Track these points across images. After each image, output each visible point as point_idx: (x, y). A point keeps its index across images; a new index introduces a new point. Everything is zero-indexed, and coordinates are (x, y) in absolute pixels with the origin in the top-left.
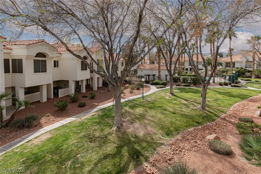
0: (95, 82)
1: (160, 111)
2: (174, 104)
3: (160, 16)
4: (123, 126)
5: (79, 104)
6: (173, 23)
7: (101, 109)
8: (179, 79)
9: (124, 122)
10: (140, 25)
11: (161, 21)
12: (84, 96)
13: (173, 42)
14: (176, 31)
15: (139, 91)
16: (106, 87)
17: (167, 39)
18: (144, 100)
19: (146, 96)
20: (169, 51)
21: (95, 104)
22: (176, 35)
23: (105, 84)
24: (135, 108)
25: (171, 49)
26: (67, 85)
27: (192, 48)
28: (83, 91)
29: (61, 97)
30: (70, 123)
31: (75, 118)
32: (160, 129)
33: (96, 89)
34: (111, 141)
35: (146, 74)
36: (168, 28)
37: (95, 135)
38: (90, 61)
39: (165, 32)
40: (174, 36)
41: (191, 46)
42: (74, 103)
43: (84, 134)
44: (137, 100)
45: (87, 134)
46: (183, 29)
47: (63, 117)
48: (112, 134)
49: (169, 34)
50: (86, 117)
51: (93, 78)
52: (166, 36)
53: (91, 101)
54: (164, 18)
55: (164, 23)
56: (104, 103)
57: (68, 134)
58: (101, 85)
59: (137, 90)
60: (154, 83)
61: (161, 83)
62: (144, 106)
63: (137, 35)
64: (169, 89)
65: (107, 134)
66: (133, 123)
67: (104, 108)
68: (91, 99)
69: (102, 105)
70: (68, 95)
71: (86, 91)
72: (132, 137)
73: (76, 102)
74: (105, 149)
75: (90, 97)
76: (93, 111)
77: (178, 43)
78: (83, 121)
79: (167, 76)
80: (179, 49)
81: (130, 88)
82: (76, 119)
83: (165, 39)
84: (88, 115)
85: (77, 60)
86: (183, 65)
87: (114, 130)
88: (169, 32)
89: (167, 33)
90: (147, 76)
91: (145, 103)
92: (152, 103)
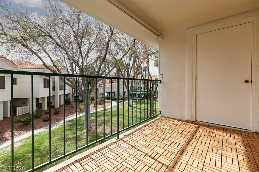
0: (57, 100)
1: (121, 117)
2: (131, 112)
3: (119, 43)
4: (92, 129)
5: (44, 119)
6: (129, 50)
7: (69, 121)
8: (134, 94)
9: (92, 126)
10: (107, 49)
11: (120, 47)
12: (47, 113)
13: (130, 64)
14: (131, 56)
15: (101, 105)
16: (68, 104)
17: (125, 61)
18: (107, 112)
19: (108, 109)
20: (127, 71)
21: (60, 118)
22: (132, 58)
23: (67, 102)
24: (100, 117)
25: (128, 70)
26: (25, 104)
27: (145, 70)
28: (45, 109)
29: (19, 115)
30: (40, 133)
31: (43, 129)
32: (121, 128)
33: (59, 106)
34: (84, 138)
35: (107, 92)
36: (126, 53)
37: (69, 137)
38: (53, 79)
39: (124, 56)
40: (130, 59)
41: (144, 68)
42: (38, 119)
43: (57, 137)
44: (101, 112)
45: (60, 138)
46: (137, 54)
47: (29, 130)
48: (83, 134)
49: (126, 58)
50: (55, 127)
51: (55, 96)
52: (124, 59)
53: (56, 116)
54: (123, 45)
55: (123, 48)
56: (70, 116)
57: (41, 140)
58: (62, 103)
59: (100, 105)
60: (115, 99)
61: (121, 98)
62: (107, 115)
63: (105, 56)
64: (127, 102)
65: (80, 135)
66: (100, 126)
67: (71, 119)
68: (55, 114)
69: (68, 118)
70: (28, 113)
71: (47, 108)
72: (101, 134)
73: (39, 118)
74: (80, 144)
75: (55, 113)
76: (60, 123)
77: (133, 65)
78: (53, 130)
79: (126, 93)
80: (134, 70)
81: (93, 103)
82: (45, 130)
83: (123, 62)
84: (56, 126)
85: (40, 77)
86: (138, 85)
87: (85, 132)
88: (127, 56)
89: (125, 57)
90: (108, 94)
91: (108, 113)
92: (114, 113)
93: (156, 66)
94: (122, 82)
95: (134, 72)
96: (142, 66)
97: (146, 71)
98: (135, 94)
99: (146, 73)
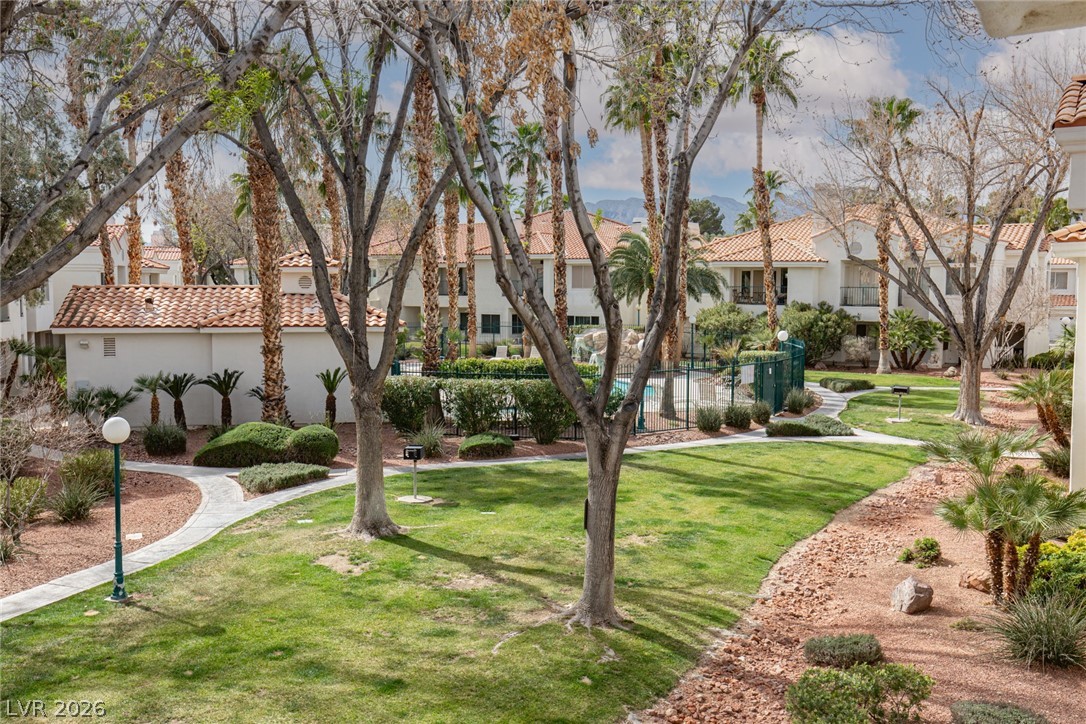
1: (279, 683)
2: (388, 608)
8: (428, 399)
15: (79, 532)
18: (132, 614)
20: (345, 178)
25: (357, 162)
27: (526, 162)
35: (155, 374)
44: (63, 618)
59: (65, 522)
60: (228, 447)
61: (289, 441)
62: (126, 670)
64: (352, 487)
77: (411, 112)
79: (338, 388)
80: (423, 160)
86: (463, 293)
90: (161, 394)
91: (140, 634)
92: (204, 632)
93: (629, 126)
94: (304, 279)
95: (424, 175)
96: (496, 123)
97: (531, 170)
98: (429, 401)
99: (532, 182)
